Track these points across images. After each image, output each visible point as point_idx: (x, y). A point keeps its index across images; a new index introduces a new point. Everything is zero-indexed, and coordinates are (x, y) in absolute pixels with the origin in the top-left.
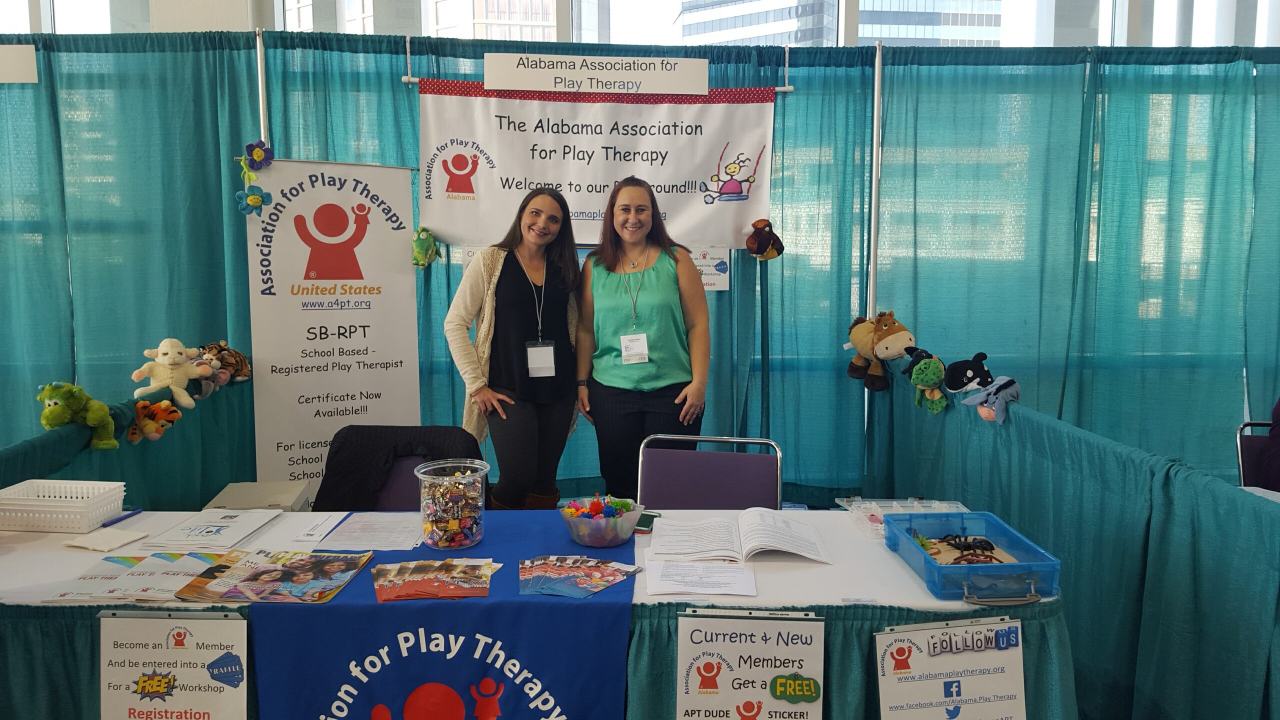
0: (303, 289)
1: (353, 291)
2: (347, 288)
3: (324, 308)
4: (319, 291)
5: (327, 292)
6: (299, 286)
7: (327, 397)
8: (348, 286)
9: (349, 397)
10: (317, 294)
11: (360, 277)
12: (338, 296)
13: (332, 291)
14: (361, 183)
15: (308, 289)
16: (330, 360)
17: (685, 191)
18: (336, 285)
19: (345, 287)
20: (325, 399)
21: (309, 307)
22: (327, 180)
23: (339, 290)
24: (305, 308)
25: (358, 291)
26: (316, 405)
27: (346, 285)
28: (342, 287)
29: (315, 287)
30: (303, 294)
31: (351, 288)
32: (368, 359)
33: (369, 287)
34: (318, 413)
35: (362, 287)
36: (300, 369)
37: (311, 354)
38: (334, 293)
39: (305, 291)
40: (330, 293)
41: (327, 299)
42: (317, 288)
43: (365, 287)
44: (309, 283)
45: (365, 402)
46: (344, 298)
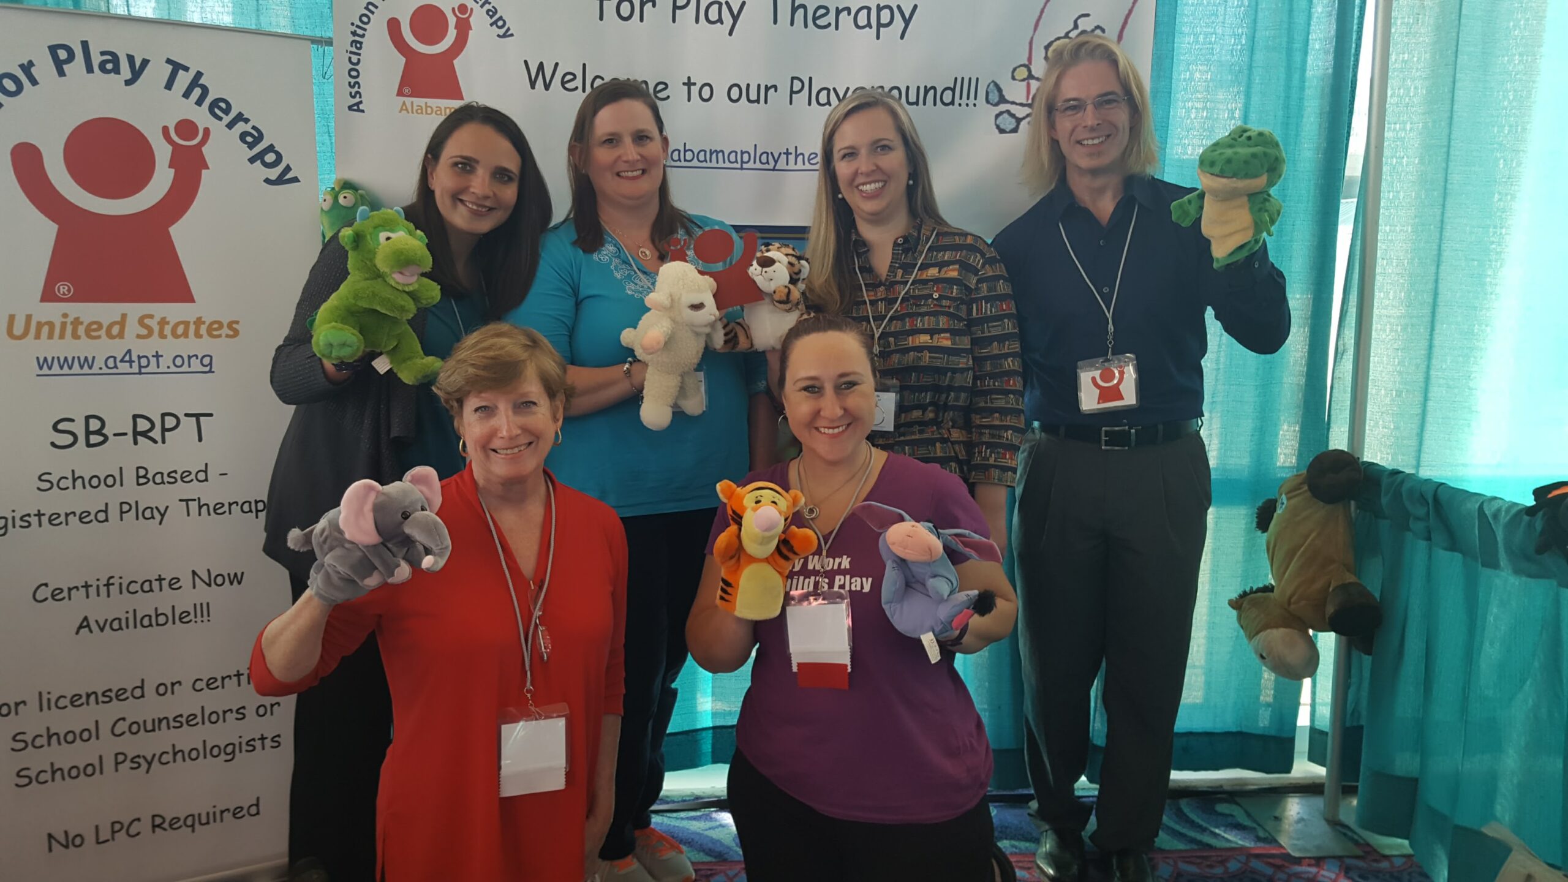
0: (40, 325)
1: (168, 330)
2: (153, 323)
3: (95, 370)
4: (81, 330)
5: (103, 332)
6: (29, 318)
7: (108, 585)
8: (157, 318)
9: (165, 584)
10: (75, 336)
11: (186, 296)
12: (131, 341)
13: (115, 330)
14: (186, 69)
15: (51, 324)
16: (113, 497)
17: (952, 103)
18: (124, 316)
19: (147, 321)
20: (103, 590)
21: (56, 369)
22: (96, 60)
23: (133, 328)
24: (45, 370)
25: (180, 330)
26: (79, 606)
27: (151, 317)
28: (141, 321)
29: (69, 320)
30: (38, 336)
31: (163, 322)
32: (210, 494)
33: (208, 320)
34: (85, 624)
35: (192, 320)
36: (34, 520)
37: (63, 484)
38: (121, 335)
39: (45, 329)
40: (110, 335)
41: (101, 349)
42: (77, 322)
43: (199, 322)
44: (53, 311)
45: (203, 594)
46: (147, 347)
